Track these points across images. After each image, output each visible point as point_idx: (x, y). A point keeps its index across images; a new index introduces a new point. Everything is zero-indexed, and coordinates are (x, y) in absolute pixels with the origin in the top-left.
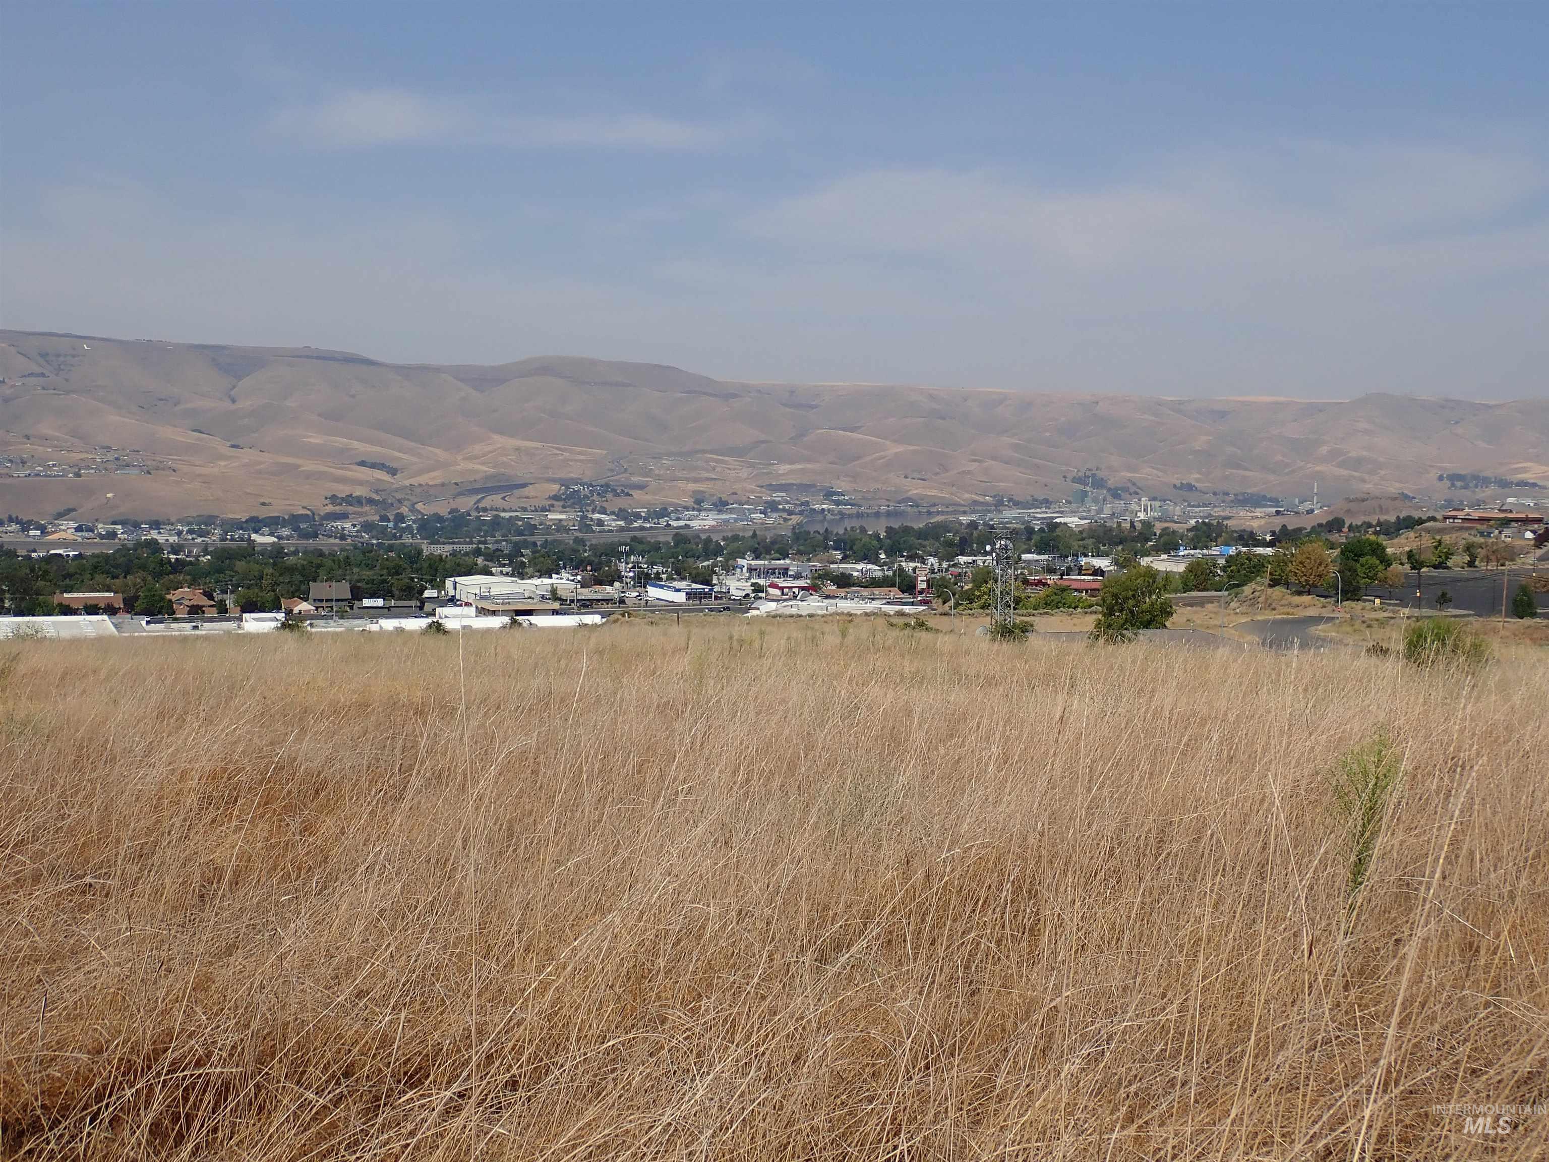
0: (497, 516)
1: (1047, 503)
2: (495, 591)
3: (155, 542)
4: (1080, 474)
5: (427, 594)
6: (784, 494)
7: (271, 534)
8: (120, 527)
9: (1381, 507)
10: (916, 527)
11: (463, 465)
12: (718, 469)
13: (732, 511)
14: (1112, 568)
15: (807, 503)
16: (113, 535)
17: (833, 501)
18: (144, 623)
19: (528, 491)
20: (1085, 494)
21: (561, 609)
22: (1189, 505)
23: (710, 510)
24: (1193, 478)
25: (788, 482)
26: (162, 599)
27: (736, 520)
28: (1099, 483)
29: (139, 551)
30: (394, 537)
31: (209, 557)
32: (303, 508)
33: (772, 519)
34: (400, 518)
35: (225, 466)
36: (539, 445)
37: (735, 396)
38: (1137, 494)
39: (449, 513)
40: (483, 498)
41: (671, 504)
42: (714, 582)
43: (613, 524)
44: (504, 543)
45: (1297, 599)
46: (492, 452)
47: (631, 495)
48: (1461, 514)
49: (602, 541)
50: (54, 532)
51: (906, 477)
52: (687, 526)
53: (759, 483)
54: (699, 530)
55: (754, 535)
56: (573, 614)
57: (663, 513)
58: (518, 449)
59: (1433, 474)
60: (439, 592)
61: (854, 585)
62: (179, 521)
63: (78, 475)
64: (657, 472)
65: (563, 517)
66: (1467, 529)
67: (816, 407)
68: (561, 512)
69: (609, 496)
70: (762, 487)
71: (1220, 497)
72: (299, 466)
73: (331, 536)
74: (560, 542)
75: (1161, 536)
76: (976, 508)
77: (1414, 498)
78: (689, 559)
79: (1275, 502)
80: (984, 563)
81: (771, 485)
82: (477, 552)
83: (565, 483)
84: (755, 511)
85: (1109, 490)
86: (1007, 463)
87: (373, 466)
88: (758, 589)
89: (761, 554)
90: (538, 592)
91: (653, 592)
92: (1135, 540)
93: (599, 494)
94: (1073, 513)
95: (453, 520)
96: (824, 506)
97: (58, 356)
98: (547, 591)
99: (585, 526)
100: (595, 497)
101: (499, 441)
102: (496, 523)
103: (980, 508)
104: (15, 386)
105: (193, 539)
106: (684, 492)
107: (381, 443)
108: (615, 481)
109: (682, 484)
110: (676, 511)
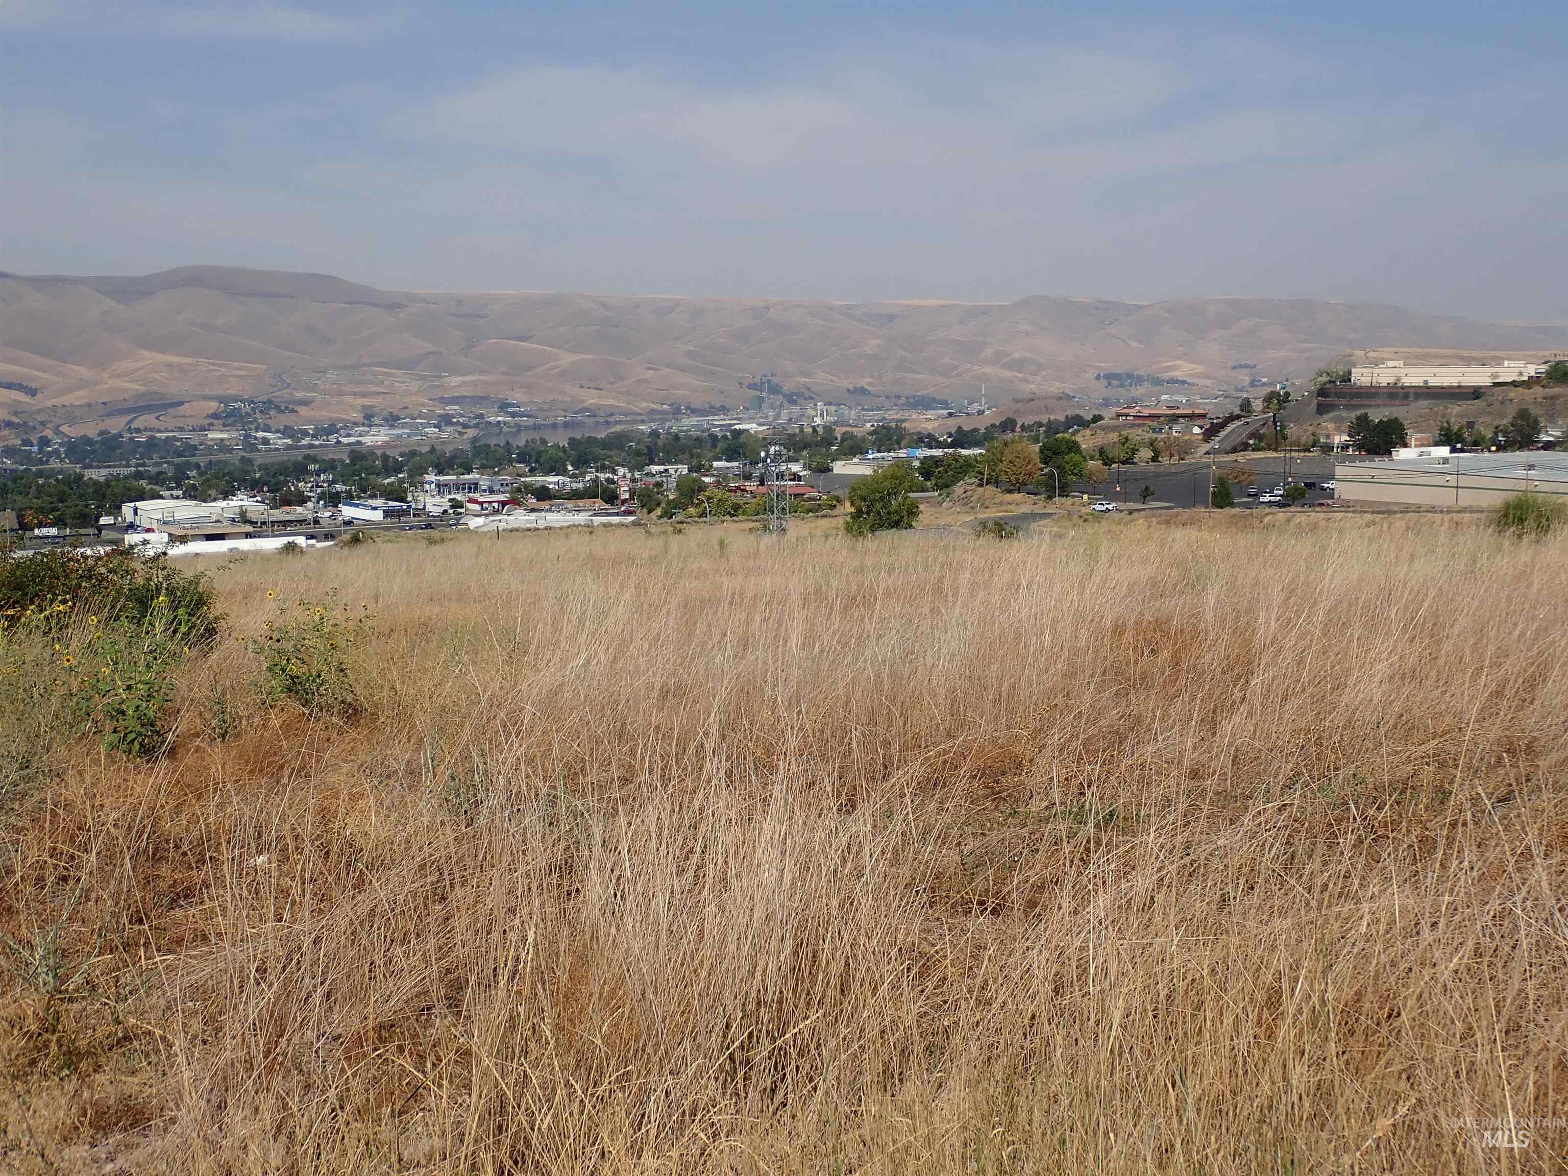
0: (152, 437)
1: (724, 410)
2: (178, 515)
4: (755, 380)
5: (103, 520)
6: (457, 407)
9: (1046, 407)
10: (599, 437)
11: (111, 384)
12: (386, 383)
13: (404, 426)
14: (805, 473)
15: (482, 416)
17: (508, 413)
19: (185, 409)
20: (761, 400)
21: (255, 532)
22: (863, 409)
23: (381, 426)
24: (865, 382)
25: (462, 394)
27: (409, 436)
28: (775, 390)
30: (40, 462)
33: (447, 433)
34: (45, 442)
36: (191, 360)
37: (399, 306)
38: (811, 398)
39: (99, 435)
40: (136, 417)
41: (340, 420)
42: (409, 499)
43: (280, 442)
44: (165, 465)
45: (1009, 497)
46: (141, 369)
47: (296, 412)
48: (1132, 412)
49: (271, 461)
51: (581, 387)
52: (359, 443)
53: (429, 396)
54: (371, 446)
55: (433, 450)
56: (268, 536)
57: (332, 430)
58: (170, 365)
59: (1090, 375)
60: (116, 519)
61: (555, 497)
64: (322, 387)
65: (225, 436)
66: (1139, 425)
67: (485, 316)
68: (222, 431)
69: (272, 413)
70: (434, 400)
71: (893, 399)
74: (226, 463)
75: (843, 440)
76: (654, 417)
77: (1074, 397)
78: (370, 477)
79: (945, 404)
80: (676, 472)
81: (442, 398)
82: (138, 475)
83: (222, 400)
84: (429, 425)
85: (784, 396)
86: (682, 370)
87: (8, 387)
88: (456, 505)
89: (444, 469)
90: (225, 515)
91: (348, 511)
92: (817, 444)
93: (261, 412)
94: (751, 419)
95: (104, 442)
96: (500, 419)
98: (235, 514)
99: (250, 446)
100: (258, 415)
101: (150, 357)
102: (152, 444)
103: (657, 417)
106: (352, 407)
107: (14, 362)
108: (281, 397)
109: (349, 399)
110: (345, 427)
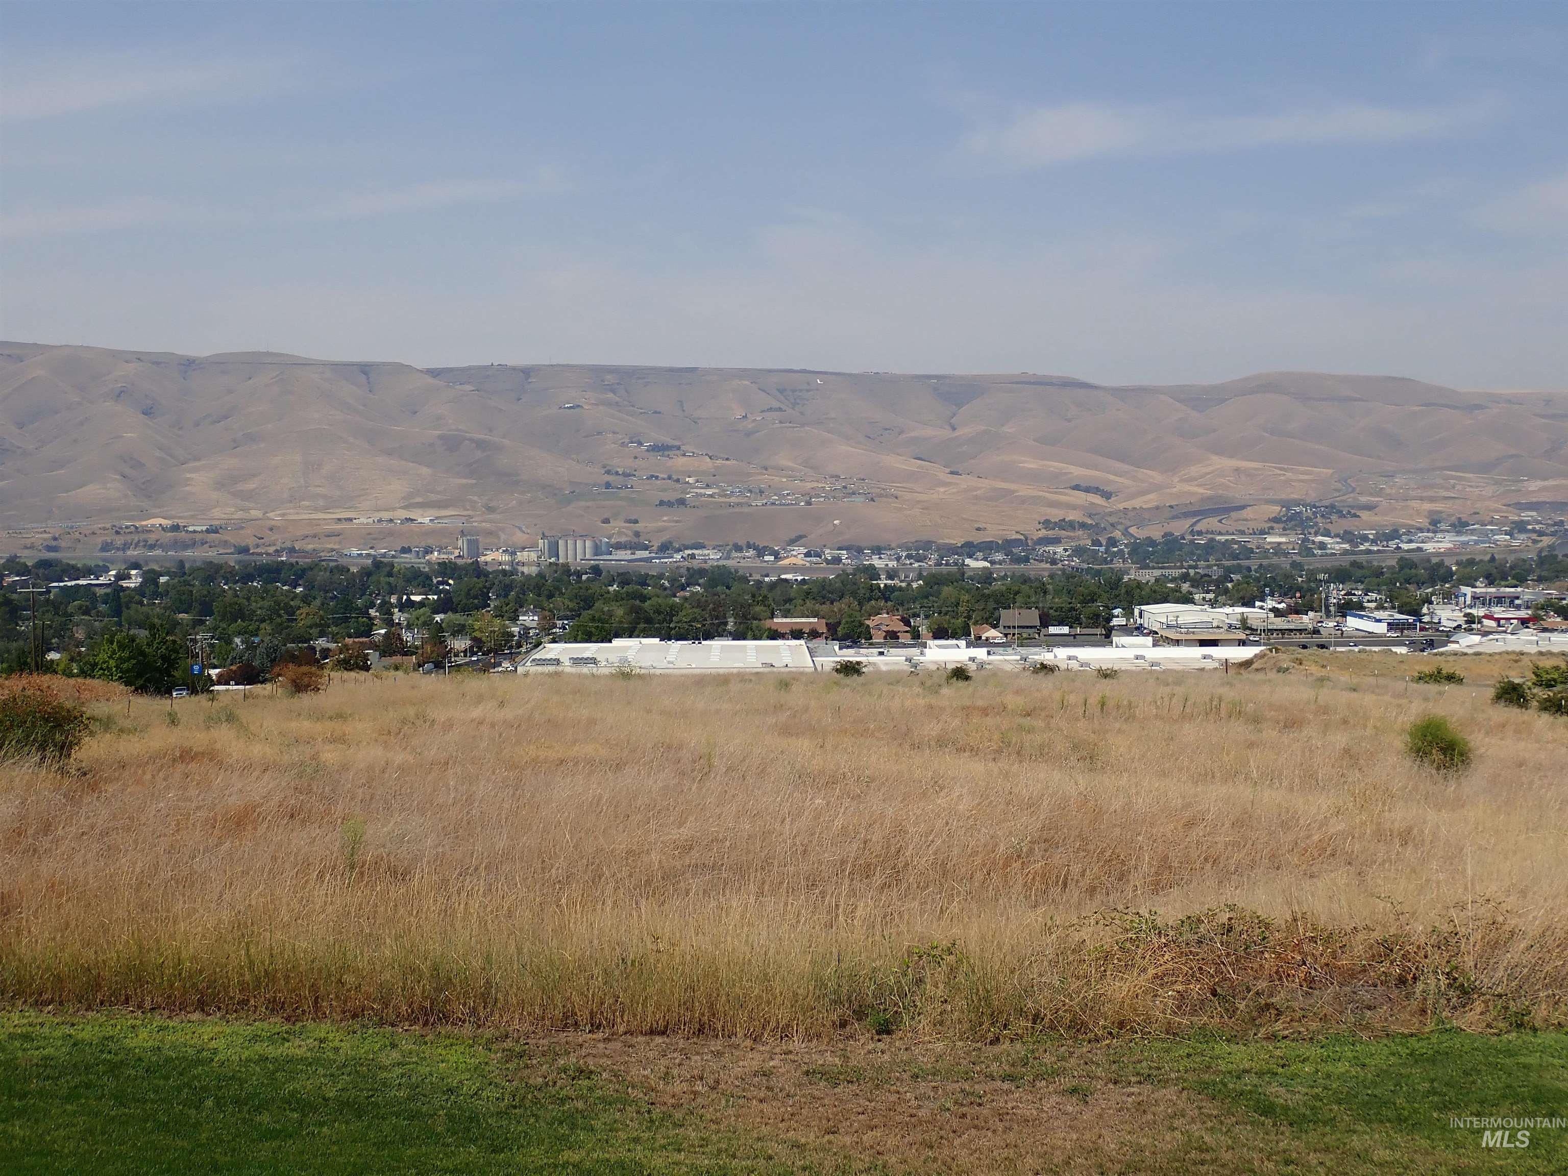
0: (1212, 540)
2: (1184, 620)
3: (872, 567)
5: (1116, 621)
6: (1534, 514)
7: (985, 559)
8: (845, 552)
11: (1179, 488)
12: (1458, 487)
13: (1473, 532)
15: (1561, 523)
16: (837, 560)
18: (837, 648)
19: (1247, 513)
21: (1248, 639)
23: (1448, 532)
25: (1541, 500)
26: (861, 624)
27: (1476, 543)
29: (857, 577)
30: (1105, 561)
31: (921, 582)
32: (1017, 532)
33: (1519, 541)
34: (1112, 542)
35: (944, 492)
36: (1259, 465)
37: (1479, 407)
39: (1163, 537)
40: (1200, 520)
41: (1403, 526)
42: (1425, 611)
43: (1337, 547)
44: (1215, 568)
46: (1210, 473)
47: (1359, 516)
49: (1324, 565)
50: (787, 557)
52: (1419, 549)
53: (1504, 501)
54: (1432, 553)
55: (1493, 559)
57: (1394, 535)
58: (1237, 470)
60: (1128, 620)
62: (902, 546)
63: (809, 503)
64: (1388, 492)
65: (1283, 540)
68: (1281, 535)
69: (1334, 517)
70: (1509, 505)
72: (1014, 492)
73: (1043, 561)
74: (1275, 567)
81: (1519, 503)
82: (1185, 578)
83: (1286, 504)
84: (1500, 532)
87: (1087, 490)
88: (1471, 620)
89: (1495, 580)
90: (1227, 621)
91: (1353, 623)
93: (1323, 516)
95: (1166, 543)
97: (794, 391)
98: (1237, 621)
99: (1306, 550)
100: (1319, 519)
101: (1218, 462)
102: (1211, 547)
104: (755, 420)
105: (911, 564)
106: (1418, 512)
107: (1095, 467)
108: (1342, 501)
109: (1415, 504)
110: (1408, 533)
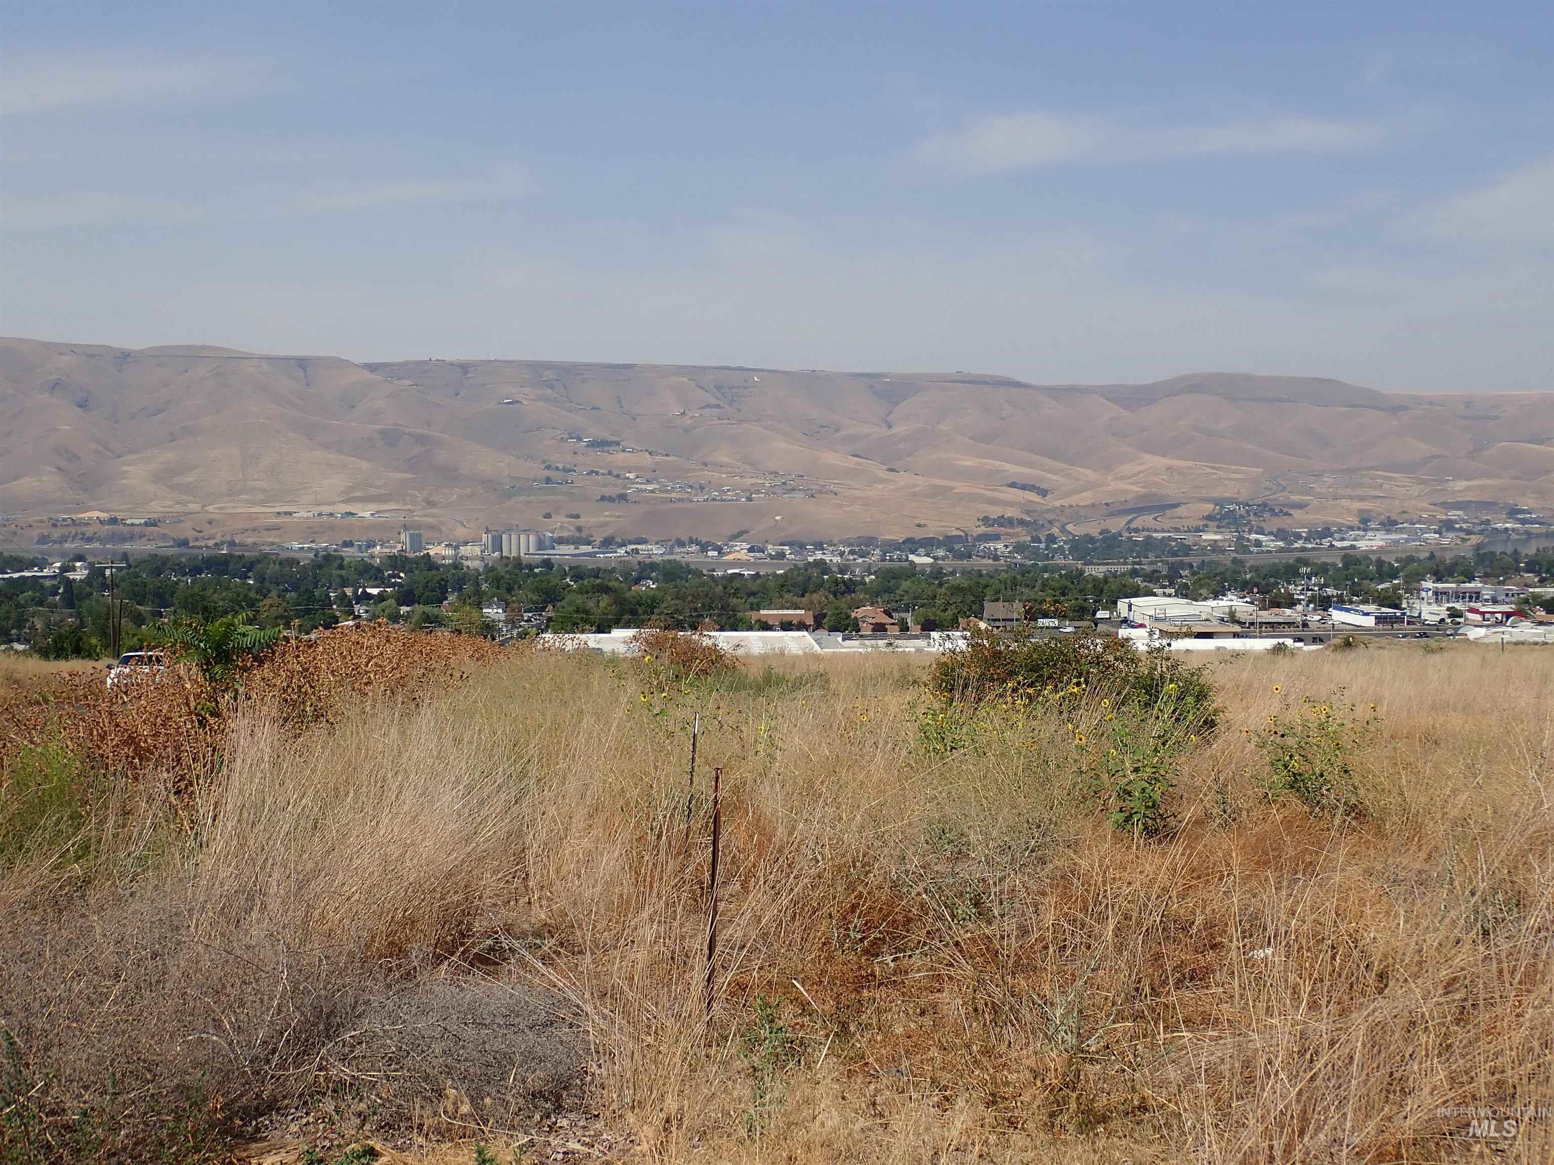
0: (1150, 537)
2: (1170, 613)
3: (821, 562)
5: (1100, 615)
6: (1460, 513)
7: (928, 555)
8: (787, 548)
11: (1114, 485)
12: (1385, 487)
13: (1402, 531)
15: (1488, 522)
16: (782, 556)
17: (1519, 519)
18: (840, 639)
19: (1181, 511)
21: (1242, 632)
23: (1378, 530)
25: (1467, 499)
26: (847, 616)
27: (1407, 540)
29: (810, 571)
30: (1047, 557)
31: (873, 577)
32: (957, 529)
33: (1447, 540)
34: (1052, 539)
35: (883, 489)
36: (1191, 464)
37: (1403, 408)
39: (1100, 534)
40: (1135, 518)
41: (1335, 524)
42: (1404, 606)
43: (1272, 544)
44: (1160, 564)
46: (1143, 472)
47: (1291, 515)
49: (1263, 562)
50: (730, 553)
52: (1353, 547)
53: (1431, 501)
54: (1365, 550)
55: (1432, 556)
56: (1255, 637)
57: (1326, 533)
58: (1169, 468)
60: (1111, 613)
62: (841, 542)
63: (749, 499)
64: (1318, 491)
65: (1218, 537)
67: (1496, 418)
68: (1216, 533)
69: (1267, 515)
70: (1435, 505)
72: (952, 489)
73: (985, 557)
74: (1218, 563)
78: (1364, 581)
81: (1446, 503)
82: (1134, 573)
83: (1218, 502)
84: (1429, 531)
87: (1023, 487)
88: (1454, 614)
89: (1443, 576)
90: (1215, 614)
91: (1338, 616)
93: (1255, 514)
95: (1104, 540)
96: (1508, 525)
97: (732, 388)
98: (1224, 614)
99: (1242, 547)
100: (1252, 517)
101: (1151, 460)
102: (1148, 543)
104: (693, 416)
105: (854, 559)
106: (1348, 511)
107: (1032, 465)
108: (1273, 499)
109: (1345, 503)
110: (1340, 531)
